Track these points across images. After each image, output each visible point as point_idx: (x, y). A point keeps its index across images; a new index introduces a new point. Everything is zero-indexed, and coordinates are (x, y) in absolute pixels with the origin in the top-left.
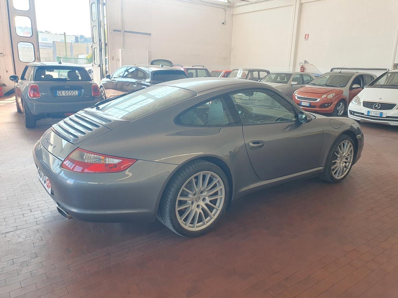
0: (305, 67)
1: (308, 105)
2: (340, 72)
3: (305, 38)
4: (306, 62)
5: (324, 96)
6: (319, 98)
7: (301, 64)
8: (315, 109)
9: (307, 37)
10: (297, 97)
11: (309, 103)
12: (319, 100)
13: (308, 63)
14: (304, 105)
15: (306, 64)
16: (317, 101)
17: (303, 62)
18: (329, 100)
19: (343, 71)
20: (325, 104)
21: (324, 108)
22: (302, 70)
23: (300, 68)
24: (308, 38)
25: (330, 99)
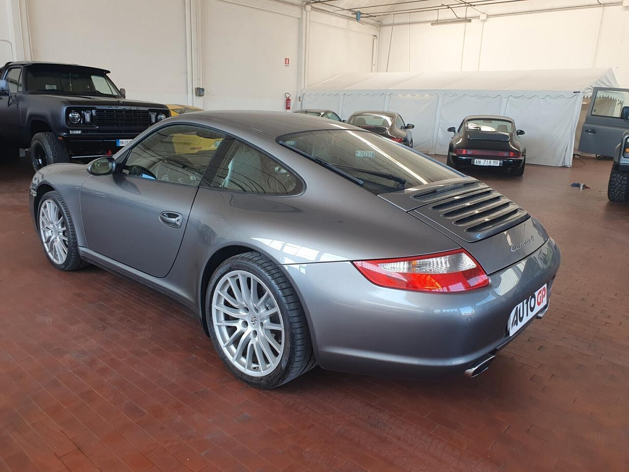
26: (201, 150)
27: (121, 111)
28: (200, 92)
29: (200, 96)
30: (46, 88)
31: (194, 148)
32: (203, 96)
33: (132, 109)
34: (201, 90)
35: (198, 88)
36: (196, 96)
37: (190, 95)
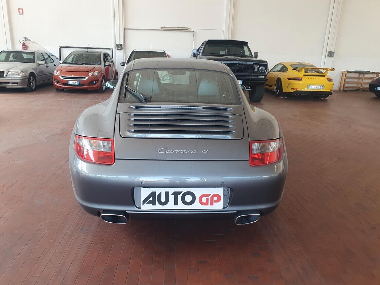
0: (26, 44)
1: (77, 84)
2: (87, 51)
3: (19, 13)
4: (26, 39)
5: (90, 74)
6: (86, 76)
7: (22, 42)
8: (85, 87)
9: (21, 11)
10: (62, 77)
11: (78, 82)
12: (87, 78)
13: (30, 41)
14: (72, 84)
15: (28, 41)
16: (85, 79)
17: (24, 40)
18: (94, 78)
19: (88, 50)
20: (92, 81)
21: (92, 85)
22: (25, 48)
23: (22, 46)
24: (23, 13)
25: (96, 77)
26: (298, 90)
27: (236, 64)
28: (331, 54)
29: (331, 57)
30: (220, 53)
31: (293, 89)
32: (333, 57)
33: (243, 63)
34: (332, 53)
35: (330, 52)
36: (328, 57)
37: (323, 57)
